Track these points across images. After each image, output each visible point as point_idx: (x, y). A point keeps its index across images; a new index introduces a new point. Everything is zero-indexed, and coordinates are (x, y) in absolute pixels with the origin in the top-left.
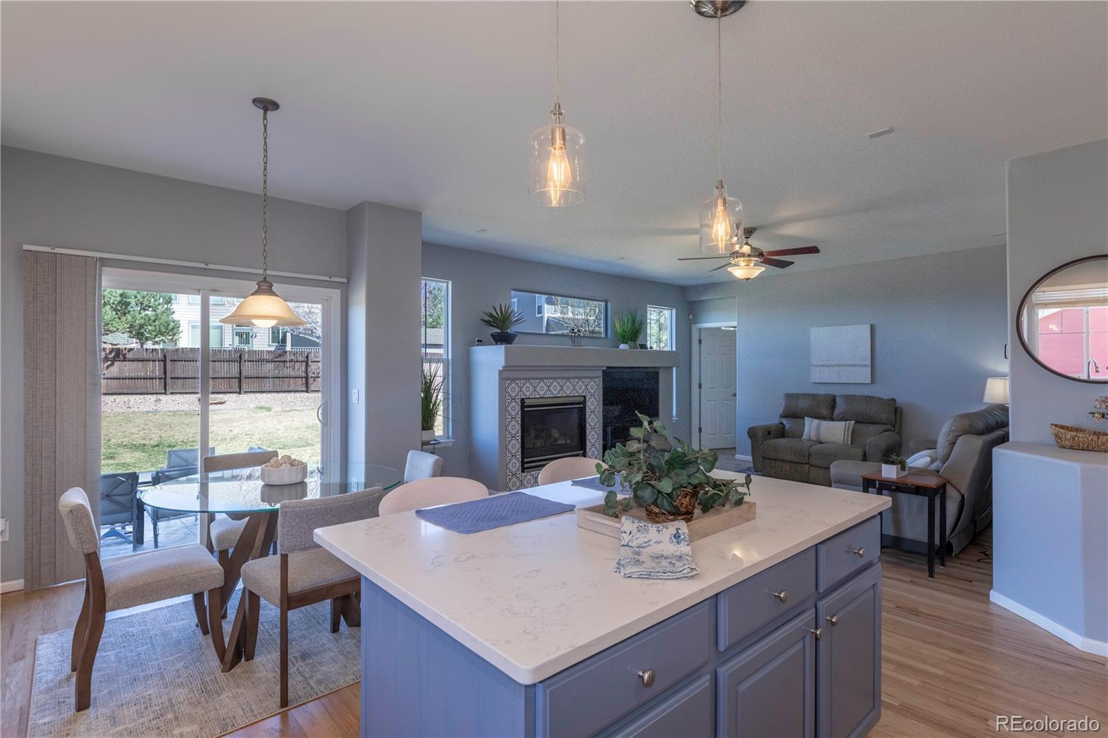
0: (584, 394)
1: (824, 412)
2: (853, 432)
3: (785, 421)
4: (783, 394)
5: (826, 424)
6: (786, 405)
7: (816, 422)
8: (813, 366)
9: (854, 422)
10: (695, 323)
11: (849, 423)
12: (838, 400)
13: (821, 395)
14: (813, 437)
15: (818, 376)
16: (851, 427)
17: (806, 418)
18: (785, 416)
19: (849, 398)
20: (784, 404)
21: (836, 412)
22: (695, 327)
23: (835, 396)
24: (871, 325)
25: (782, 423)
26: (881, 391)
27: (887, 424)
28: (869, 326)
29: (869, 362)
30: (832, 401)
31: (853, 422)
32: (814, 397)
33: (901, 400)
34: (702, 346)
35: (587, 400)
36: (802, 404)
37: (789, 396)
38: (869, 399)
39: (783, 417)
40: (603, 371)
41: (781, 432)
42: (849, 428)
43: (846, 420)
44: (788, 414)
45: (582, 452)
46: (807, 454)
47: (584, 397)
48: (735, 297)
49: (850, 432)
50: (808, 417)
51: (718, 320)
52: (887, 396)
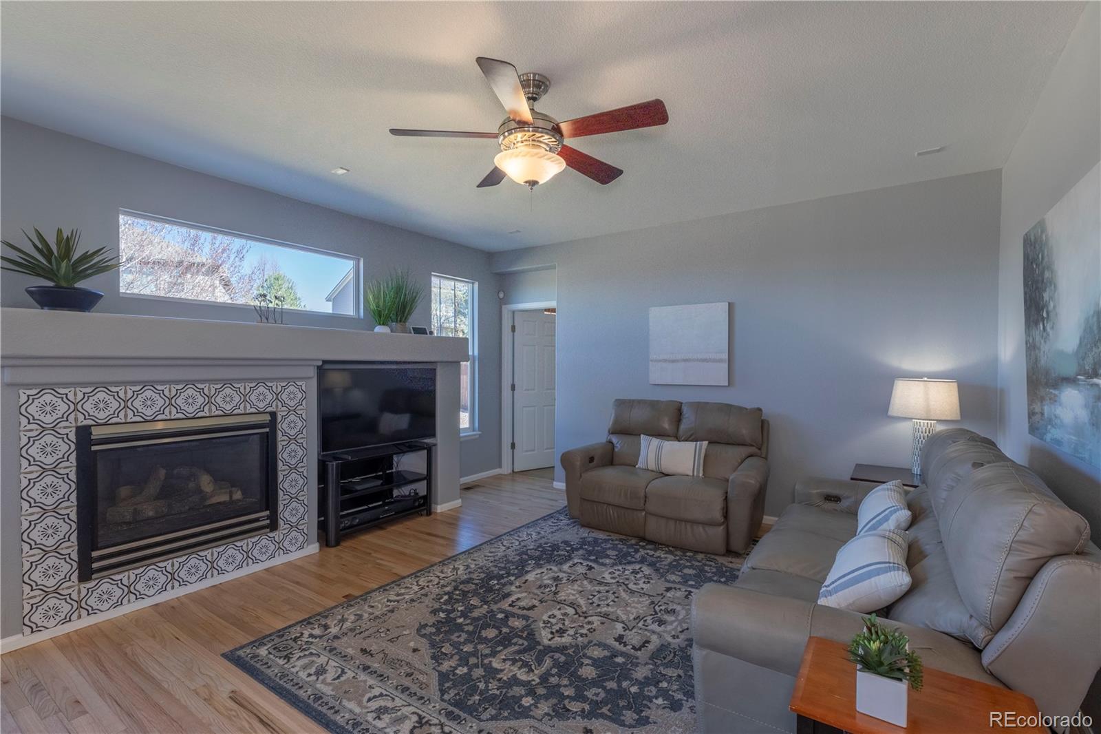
0: (269, 409)
1: (666, 425)
2: (706, 456)
3: (614, 439)
4: (613, 400)
5: (669, 446)
6: (616, 417)
7: (655, 442)
8: (652, 361)
9: (707, 442)
10: (505, 304)
11: (701, 446)
12: (685, 409)
13: (662, 402)
14: (652, 466)
15: (659, 374)
16: (703, 451)
17: (642, 436)
18: (615, 431)
19: (700, 407)
20: (613, 415)
21: (683, 427)
22: (506, 310)
23: (682, 403)
24: (729, 303)
25: (611, 442)
26: (743, 398)
27: (752, 446)
28: (727, 304)
29: (725, 356)
30: (678, 413)
31: (705, 443)
32: (653, 404)
33: (769, 410)
34: (515, 334)
35: (279, 419)
36: (638, 416)
37: (621, 404)
38: (727, 409)
39: (612, 433)
40: (319, 368)
41: (608, 457)
42: (700, 450)
43: (696, 441)
44: (621, 430)
45: (267, 513)
46: (642, 494)
47: (273, 415)
48: (554, 267)
49: (703, 455)
50: (644, 434)
51: (533, 299)
52: (750, 405)
